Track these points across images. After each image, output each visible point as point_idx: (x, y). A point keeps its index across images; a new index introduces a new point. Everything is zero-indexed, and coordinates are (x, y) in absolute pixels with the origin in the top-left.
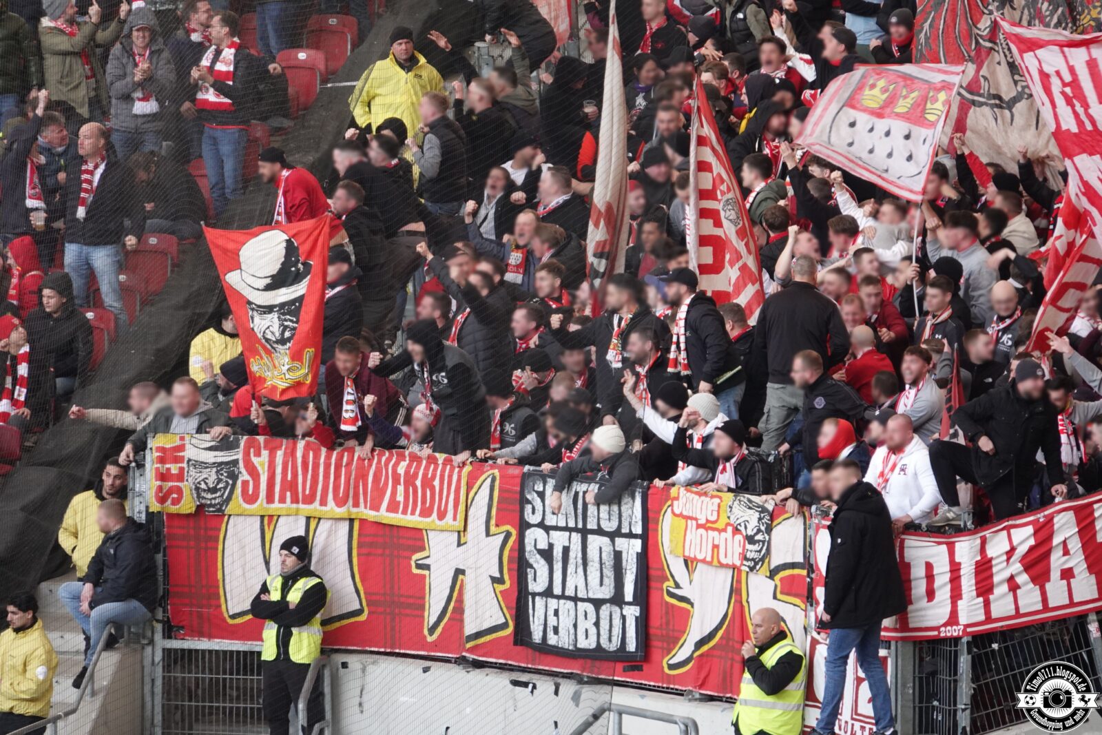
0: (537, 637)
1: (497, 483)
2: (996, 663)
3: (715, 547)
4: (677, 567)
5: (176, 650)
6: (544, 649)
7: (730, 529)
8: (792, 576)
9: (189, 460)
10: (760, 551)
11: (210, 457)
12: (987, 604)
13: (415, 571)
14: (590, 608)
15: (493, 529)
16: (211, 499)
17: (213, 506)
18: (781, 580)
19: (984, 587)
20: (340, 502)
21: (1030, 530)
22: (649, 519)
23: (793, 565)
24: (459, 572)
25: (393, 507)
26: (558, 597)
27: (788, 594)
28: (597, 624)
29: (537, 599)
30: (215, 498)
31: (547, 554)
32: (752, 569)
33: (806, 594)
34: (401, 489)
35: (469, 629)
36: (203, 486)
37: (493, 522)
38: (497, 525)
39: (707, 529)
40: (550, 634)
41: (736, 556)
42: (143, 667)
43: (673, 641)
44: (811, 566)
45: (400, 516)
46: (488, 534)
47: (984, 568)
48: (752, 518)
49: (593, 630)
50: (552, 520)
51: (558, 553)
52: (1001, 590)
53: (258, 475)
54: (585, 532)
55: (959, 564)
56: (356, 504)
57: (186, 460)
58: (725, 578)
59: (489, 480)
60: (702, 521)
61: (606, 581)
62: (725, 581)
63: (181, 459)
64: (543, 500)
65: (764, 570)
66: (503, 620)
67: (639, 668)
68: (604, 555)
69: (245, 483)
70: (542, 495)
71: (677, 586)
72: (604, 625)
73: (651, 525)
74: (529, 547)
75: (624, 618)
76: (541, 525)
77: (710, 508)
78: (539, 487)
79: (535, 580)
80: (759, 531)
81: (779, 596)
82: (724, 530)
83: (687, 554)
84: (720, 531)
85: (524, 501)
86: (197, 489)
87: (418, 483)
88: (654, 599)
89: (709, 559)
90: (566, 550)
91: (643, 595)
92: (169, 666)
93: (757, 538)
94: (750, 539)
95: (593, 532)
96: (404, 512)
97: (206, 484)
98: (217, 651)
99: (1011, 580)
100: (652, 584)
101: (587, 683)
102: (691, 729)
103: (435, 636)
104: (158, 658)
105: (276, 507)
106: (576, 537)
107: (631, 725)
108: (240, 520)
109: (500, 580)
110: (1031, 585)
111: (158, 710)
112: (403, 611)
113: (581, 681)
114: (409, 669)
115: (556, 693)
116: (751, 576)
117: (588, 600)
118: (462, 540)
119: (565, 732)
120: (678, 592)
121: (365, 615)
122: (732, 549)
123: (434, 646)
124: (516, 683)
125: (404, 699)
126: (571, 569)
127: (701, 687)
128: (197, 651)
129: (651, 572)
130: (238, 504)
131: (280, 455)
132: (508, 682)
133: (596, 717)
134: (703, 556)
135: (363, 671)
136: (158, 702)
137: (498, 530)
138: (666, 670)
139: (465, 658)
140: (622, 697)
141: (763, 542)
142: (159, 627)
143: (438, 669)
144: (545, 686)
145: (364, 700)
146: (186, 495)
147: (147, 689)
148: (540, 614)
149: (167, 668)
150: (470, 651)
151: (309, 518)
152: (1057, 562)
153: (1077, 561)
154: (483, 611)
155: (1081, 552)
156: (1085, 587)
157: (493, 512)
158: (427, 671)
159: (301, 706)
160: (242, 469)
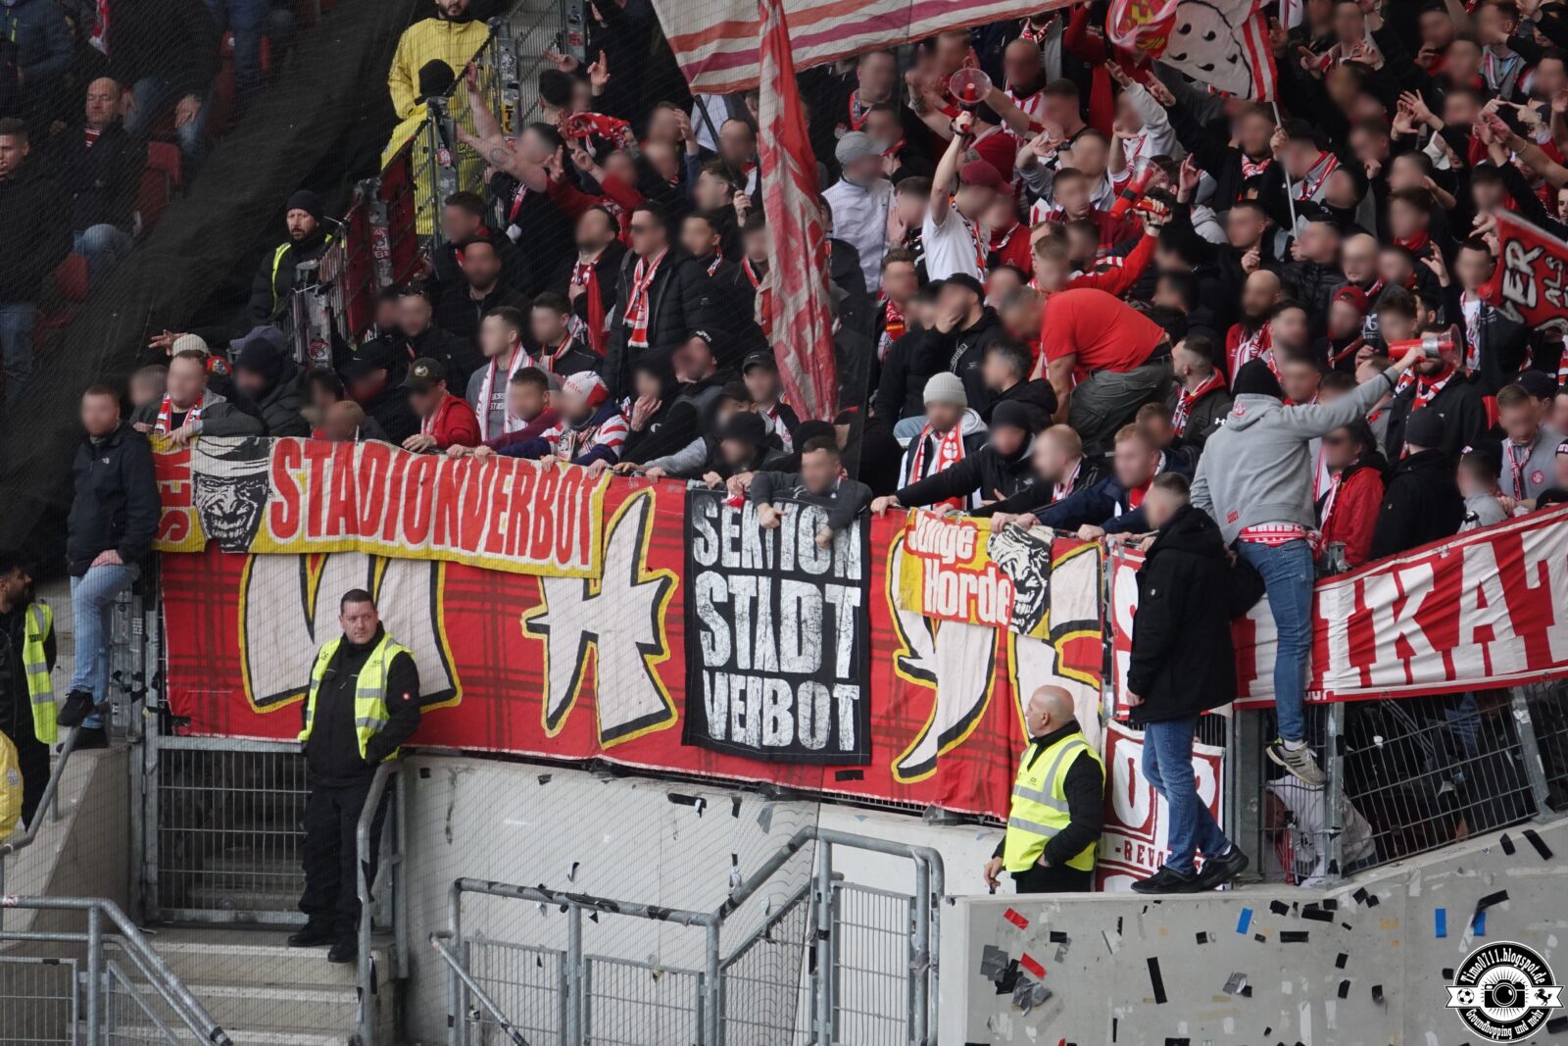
0: (717, 730)
1: (653, 507)
2: (1379, 768)
3: (972, 597)
4: (915, 629)
5: (178, 752)
6: (729, 749)
7: (992, 571)
8: (1080, 640)
9: (197, 474)
10: (1032, 603)
11: (226, 469)
13: (526, 634)
14: (783, 687)
15: (643, 575)
16: (228, 531)
17: (231, 540)
18: (1066, 646)
20: (416, 535)
21: (1426, 571)
22: (871, 559)
23: (1083, 625)
24: (588, 637)
25: (494, 545)
26: (746, 673)
27: (1075, 667)
28: (794, 710)
29: (718, 675)
30: (233, 530)
31: (726, 610)
32: (1022, 629)
33: (1101, 668)
34: (505, 516)
35: (608, 719)
36: (217, 511)
37: (643, 564)
38: (649, 569)
39: (958, 571)
40: (736, 727)
41: (1002, 611)
42: (130, 777)
43: (906, 735)
44: (1108, 626)
45: (502, 556)
46: (634, 582)
47: (1361, 625)
48: (1021, 554)
49: (786, 721)
50: (731, 560)
51: (742, 606)
52: (1386, 656)
53: (297, 495)
54: (777, 576)
55: (1326, 622)
56: (439, 540)
57: (192, 473)
58: (980, 643)
59: (640, 503)
60: (949, 560)
61: (808, 648)
62: (982, 648)
63: (185, 473)
64: (719, 532)
65: (1041, 630)
66: (660, 707)
67: (859, 776)
68: (805, 613)
69: (277, 507)
70: (717, 524)
71: (914, 654)
72: (804, 711)
73: (875, 568)
74: (701, 601)
75: (834, 703)
76: (718, 567)
77: (962, 539)
78: (712, 512)
79: (713, 648)
80: (1031, 573)
81: (1062, 670)
82: (984, 573)
83: (928, 608)
84: (978, 574)
85: (690, 534)
86: (209, 516)
87: (531, 507)
88: (877, 674)
89: (963, 614)
90: (754, 602)
91: (861, 673)
92: (167, 775)
93: (1028, 584)
94: (1020, 586)
95: (789, 576)
96: (510, 552)
97: (221, 508)
98: (238, 754)
99: (1402, 643)
100: (876, 653)
101: (779, 798)
102: (933, 865)
103: (557, 730)
104: (151, 763)
105: (322, 541)
106: (765, 583)
107: (845, 859)
108: (270, 562)
109: (656, 649)
110: (1431, 650)
111: (152, 840)
112: (512, 693)
113: (771, 796)
114: (516, 778)
115: (736, 813)
116: (1021, 640)
117: (780, 675)
118: (593, 591)
119: (748, 870)
120: (915, 663)
121: (457, 701)
122: (996, 600)
123: (555, 744)
124: (676, 799)
125: (508, 821)
126: (759, 632)
127: (945, 801)
128: (207, 753)
129: (875, 635)
130: (266, 537)
131: (328, 462)
132: (666, 798)
133: (793, 848)
134: (952, 612)
135: (453, 780)
136: (152, 826)
137: (651, 575)
138: (897, 777)
139: (600, 762)
140: (834, 819)
141: (1038, 590)
142: (152, 718)
143: (562, 779)
144: (719, 802)
145: (453, 824)
146: (193, 525)
147: (136, 810)
148: (720, 698)
149: (164, 778)
150: (609, 752)
151: (373, 558)
152: (1469, 618)
153: (1498, 615)
154: (629, 694)
155: (1503, 602)
156: (1510, 655)
157: (645, 551)
158: (544, 780)
159: (361, 832)
160: (273, 486)
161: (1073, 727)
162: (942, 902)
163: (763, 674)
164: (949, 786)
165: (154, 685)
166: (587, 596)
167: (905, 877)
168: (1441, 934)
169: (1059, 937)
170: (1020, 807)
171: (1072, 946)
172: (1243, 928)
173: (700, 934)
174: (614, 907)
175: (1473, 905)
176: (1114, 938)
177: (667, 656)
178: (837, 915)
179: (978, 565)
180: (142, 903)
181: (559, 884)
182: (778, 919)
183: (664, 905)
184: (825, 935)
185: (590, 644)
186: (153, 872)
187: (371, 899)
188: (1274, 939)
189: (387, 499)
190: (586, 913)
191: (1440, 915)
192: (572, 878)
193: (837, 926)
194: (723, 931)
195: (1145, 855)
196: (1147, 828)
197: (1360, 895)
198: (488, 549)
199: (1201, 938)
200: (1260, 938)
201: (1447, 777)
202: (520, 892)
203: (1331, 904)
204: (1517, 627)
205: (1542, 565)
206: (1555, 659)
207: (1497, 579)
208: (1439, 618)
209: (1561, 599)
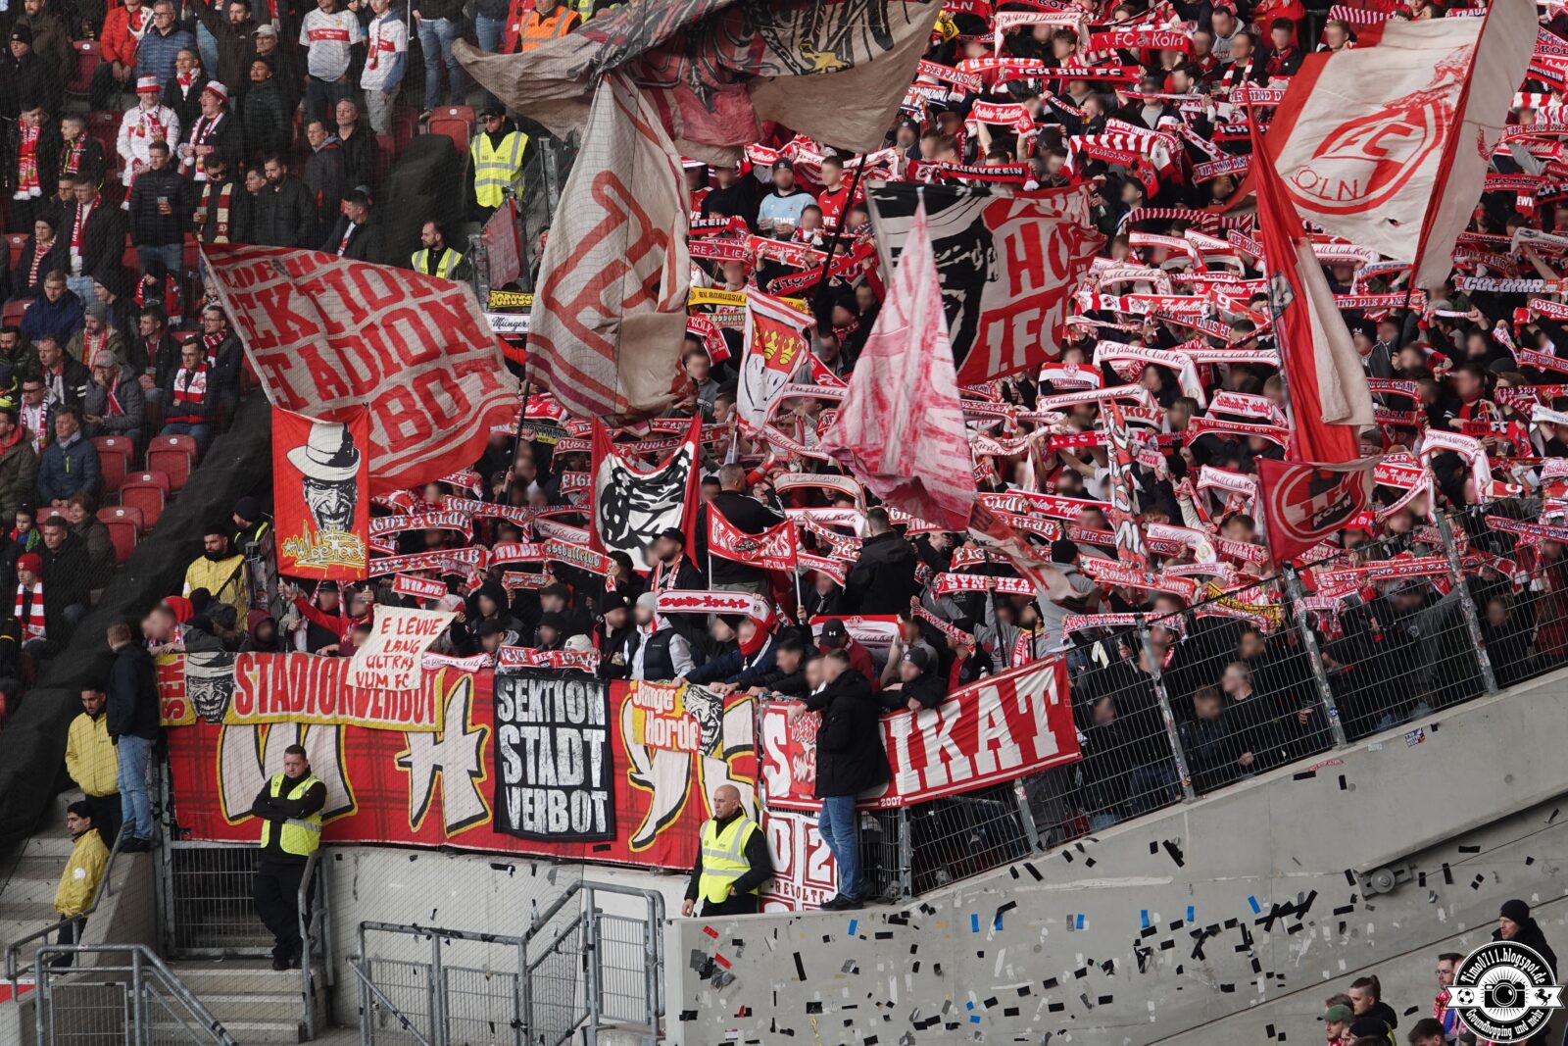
0: (515, 824)
1: (472, 688)
2: (933, 828)
3: (674, 734)
4: (638, 754)
5: (184, 851)
6: (522, 834)
7: (686, 717)
8: (744, 757)
9: (189, 677)
10: (712, 736)
11: (208, 673)
12: (922, 777)
13: (398, 768)
14: (561, 795)
15: (470, 728)
16: (209, 711)
17: (211, 717)
18: (734, 761)
19: (918, 760)
20: (327, 710)
21: (956, 705)
22: (612, 713)
23: (744, 748)
24: (437, 768)
25: (376, 713)
26: (537, 786)
27: (740, 774)
28: (568, 809)
29: (514, 789)
30: (213, 710)
32: (707, 753)
33: (756, 773)
35: (451, 816)
36: (202, 699)
37: (469, 721)
38: (473, 725)
39: (665, 718)
40: (527, 821)
41: (693, 742)
42: (154, 867)
43: (637, 822)
44: (760, 748)
45: (382, 720)
46: (465, 732)
47: (916, 740)
48: (704, 706)
49: (564, 814)
50: (522, 717)
51: (530, 746)
52: (934, 760)
53: (251, 687)
54: (553, 726)
55: (895, 739)
56: (342, 712)
57: (185, 676)
58: (680, 762)
59: (464, 683)
60: (658, 712)
61: (575, 768)
62: (682, 765)
63: (180, 676)
64: (514, 700)
65: (718, 752)
66: (482, 811)
67: (608, 848)
68: (573, 746)
69: (239, 696)
70: (512, 695)
71: (639, 772)
72: (575, 810)
73: (613, 718)
74: (504, 743)
75: (593, 802)
76: (513, 722)
77: (666, 698)
78: (510, 688)
79: (510, 772)
80: (711, 718)
82: (682, 718)
83: (647, 742)
84: (677, 719)
85: (498, 701)
86: (197, 702)
88: (618, 783)
89: (669, 745)
90: (537, 743)
91: (608, 783)
92: (178, 865)
93: (709, 724)
94: (704, 726)
95: (561, 725)
96: (386, 717)
97: (204, 697)
98: (222, 850)
99: (943, 749)
100: (617, 771)
101: (560, 863)
102: (658, 900)
103: (418, 827)
104: (168, 858)
105: (268, 716)
106: (545, 731)
107: (603, 899)
108: (237, 730)
109: (478, 774)
110: (961, 756)
111: (170, 906)
112: (391, 805)
113: (555, 861)
114: (396, 858)
115: (534, 874)
116: (706, 759)
117: (558, 787)
118: (439, 739)
119: (542, 910)
120: (638, 777)
121: (355, 811)
122: (689, 734)
123: (418, 836)
124: (496, 867)
125: (391, 886)
126: (542, 761)
127: (664, 862)
128: (203, 850)
129: (616, 760)
130: (233, 714)
131: (270, 668)
132: (489, 867)
133: (570, 894)
134: (661, 744)
135: (356, 862)
136: (170, 898)
137: (474, 728)
138: (632, 849)
139: (448, 848)
140: (593, 874)
141: (715, 728)
142: (167, 830)
143: (426, 860)
144: (523, 868)
145: (358, 888)
146: (188, 708)
147: (160, 888)
148: (516, 802)
149: (176, 867)
150: (451, 840)
151: (299, 725)
152: (984, 734)
153: (1002, 731)
154: (463, 802)
155: (1005, 723)
156: (1011, 756)
157: (470, 713)
158: (413, 858)
159: (301, 896)
160: (236, 682)
161: (739, 812)
162: (664, 923)
163: (546, 788)
164: (664, 852)
165: (167, 810)
166: (436, 743)
167: (640, 909)
168: (976, 930)
169: (738, 942)
171: (746, 948)
172: (852, 932)
173: (514, 950)
174: (459, 935)
175: (994, 911)
176: (772, 942)
178: (599, 935)
179: (677, 714)
180: (166, 946)
181: (425, 922)
182: (563, 938)
183: (493, 933)
184: (592, 947)
185: (438, 772)
186: (171, 926)
187: (309, 937)
188: (871, 937)
189: (308, 688)
190: (443, 940)
191: (975, 918)
192: (433, 918)
193: (600, 941)
194: (528, 947)
195: (789, 889)
196: (789, 872)
197: (924, 908)
198: (372, 716)
199: (826, 939)
200: (863, 937)
201: (975, 832)
202: (401, 929)
203: (906, 914)
204: (1015, 738)
205: (1028, 699)
206: (1039, 757)
207: (1001, 709)
208: (965, 735)
209: (1041, 719)
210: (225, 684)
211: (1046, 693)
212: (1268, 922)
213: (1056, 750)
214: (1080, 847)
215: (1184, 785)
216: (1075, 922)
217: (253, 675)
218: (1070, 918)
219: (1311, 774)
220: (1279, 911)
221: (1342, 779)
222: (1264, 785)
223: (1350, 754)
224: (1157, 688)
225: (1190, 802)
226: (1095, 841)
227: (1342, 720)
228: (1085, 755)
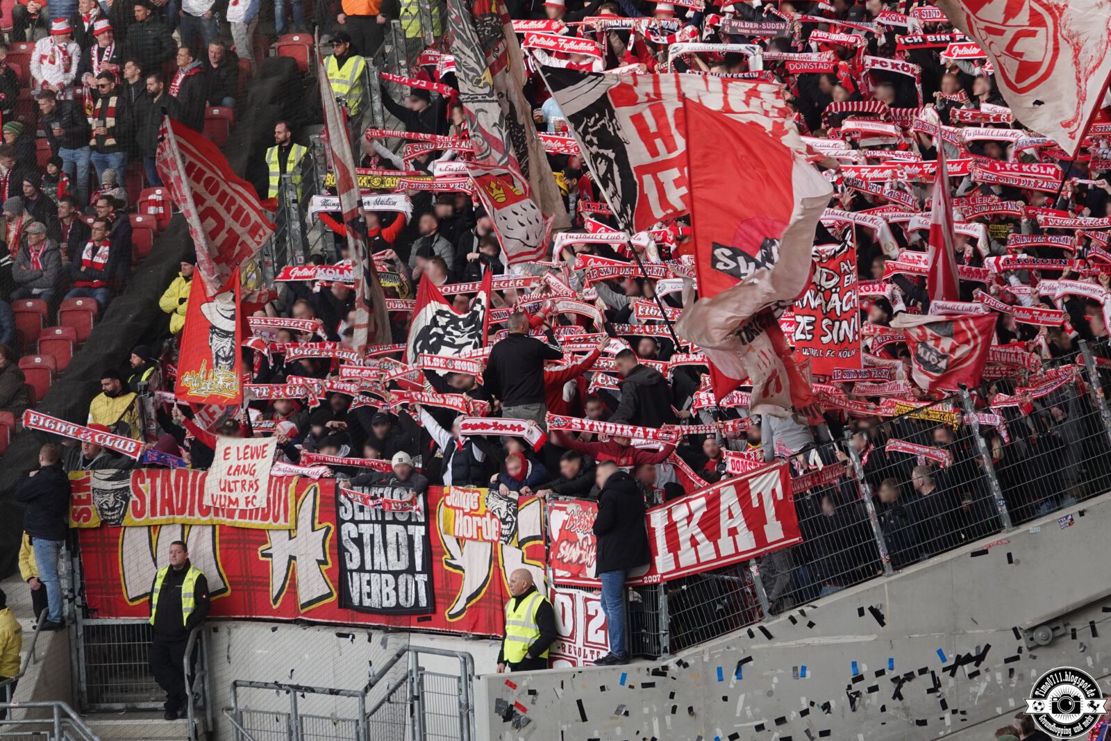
0: (356, 601)
1: (319, 491)
2: (686, 599)
3: (479, 528)
4: (451, 545)
5: (93, 626)
6: (362, 609)
7: (488, 514)
8: (534, 546)
9: (94, 489)
10: (510, 529)
12: (676, 558)
13: (262, 559)
14: (390, 577)
15: (317, 526)
17: (113, 520)
18: (527, 549)
19: (673, 546)
20: (204, 515)
21: (703, 501)
22: (430, 513)
23: (535, 538)
24: (292, 558)
26: (370, 572)
27: (532, 559)
28: (396, 589)
29: (354, 574)
31: (358, 541)
32: (506, 543)
33: (544, 558)
35: (303, 597)
36: (105, 507)
37: (317, 521)
38: (320, 523)
39: (472, 516)
40: (366, 599)
41: (494, 533)
42: (70, 640)
43: (451, 598)
44: (547, 538)
45: (247, 521)
46: (313, 530)
47: (671, 529)
48: (503, 505)
49: (393, 593)
50: (359, 516)
51: (366, 539)
52: (685, 546)
53: (144, 496)
54: (384, 523)
56: (216, 516)
58: (485, 550)
59: (313, 491)
60: (467, 510)
61: (402, 557)
62: (486, 553)
63: (88, 489)
65: (515, 543)
66: (327, 591)
67: (429, 619)
68: (400, 539)
69: (135, 503)
71: (453, 558)
72: (402, 589)
73: (431, 516)
74: (345, 538)
76: (352, 521)
77: (472, 500)
79: (351, 560)
80: (508, 515)
81: (526, 561)
82: (485, 516)
83: (458, 534)
84: (482, 516)
85: (338, 504)
86: (101, 509)
88: (436, 567)
89: (475, 537)
90: (372, 537)
91: (428, 567)
92: (88, 638)
93: (507, 520)
94: (503, 521)
95: (390, 522)
96: (251, 518)
98: (123, 626)
99: (693, 537)
100: (434, 557)
101: (391, 632)
102: (468, 660)
103: (278, 605)
104: (80, 633)
105: (159, 519)
106: (378, 527)
107: (424, 660)
108: (133, 530)
109: (324, 562)
110: (707, 542)
111: (83, 671)
112: (259, 588)
113: (386, 630)
114: (260, 629)
115: (370, 640)
116: (505, 547)
117: (388, 572)
118: (293, 535)
119: (377, 669)
120: (453, 562)
121: (229, 593)
122: (491, 528)
123: (278, 612)
124: (340, 635)
125: (259, 652)
126: (376, 550)
127: (473, 630)
128: (108, 626)
129: (433, 549)
130: (130, 518)
131: (159, 481)
132: (335, 637)
133: (399, 656)
134: (469, 536)
135: (229, 633)
136: (82, 664)
137: (320, 526)
138: (448, 619)
139: (302, 621)
140: (417, 641)
141: (512, 522)
142: (79, 611)
143: (283, 629)
144: (361, 636)
145: (231, 654)
146: (93, 514)
147: (74, 656)
148: (356, 584)
149: (87, 640)
150: (305, 614)
151: (183, 526)
152: (725, 524)
153: (739, 522)
154: (313, 585)
155: (741, 515)
156: (746, 541)
157: (317, 514)
158: (274, 630)
159: (186, 661)
160: (132, 493)
161: (533, 589)
162: (474, 678)
163: (380, 572)
164: (473, 622)
165: (79, 594)
166: (290, 538)
167: (454, 666)
168: (721, 679)
169: (532, 692)
170: (510, 630)
171: (539, 696)
172: (623, 682)
173: (356, 701)
174: (312, 690)
175: (736, 664)
176: (559, 691)
177: (330, 566)
178: (423, 688)
179: (481, 512)
180: (80, 702)
181: (285, 681)
182: (394, 691)
183: (338, 688)
184: (417, 698)
185: (293, 561)
186: (84, 687)
188: (638, 687)
189: (189, 497)
190: (299, 694)
191: (720, 670)
192: (291, 677)
193: (423, 693)
194: (367, 699)
195: (572, 650)
196: (572, 636)
197: (679, 663)
198: (240, 517)
199: (603, 688)
200: (631, 687)
201: (719, 602)
202: (266, 685)
203: (665, 668)
204: (749, 527)
205: (760, 495)
206: (769, 541)
207: (738, 504)
208: (710, 524)
209: (770, 511)
210: (123, 494)
211: (774, 491)
212: (952, 670)
213: (782, 536)
214: (802, 613)
215: (884, 562)
216: (799, 672)
217: (145, 487)
218: (795, 669)
219: (985, 552)
220: (961, 661)
221: (1009, 556)
222: (947, 561)
223: (1015, 536)
224: (861, 486)
225: (889, 576)
226: (815, 607)
227: (1009, 508)
228: (805, 540)
